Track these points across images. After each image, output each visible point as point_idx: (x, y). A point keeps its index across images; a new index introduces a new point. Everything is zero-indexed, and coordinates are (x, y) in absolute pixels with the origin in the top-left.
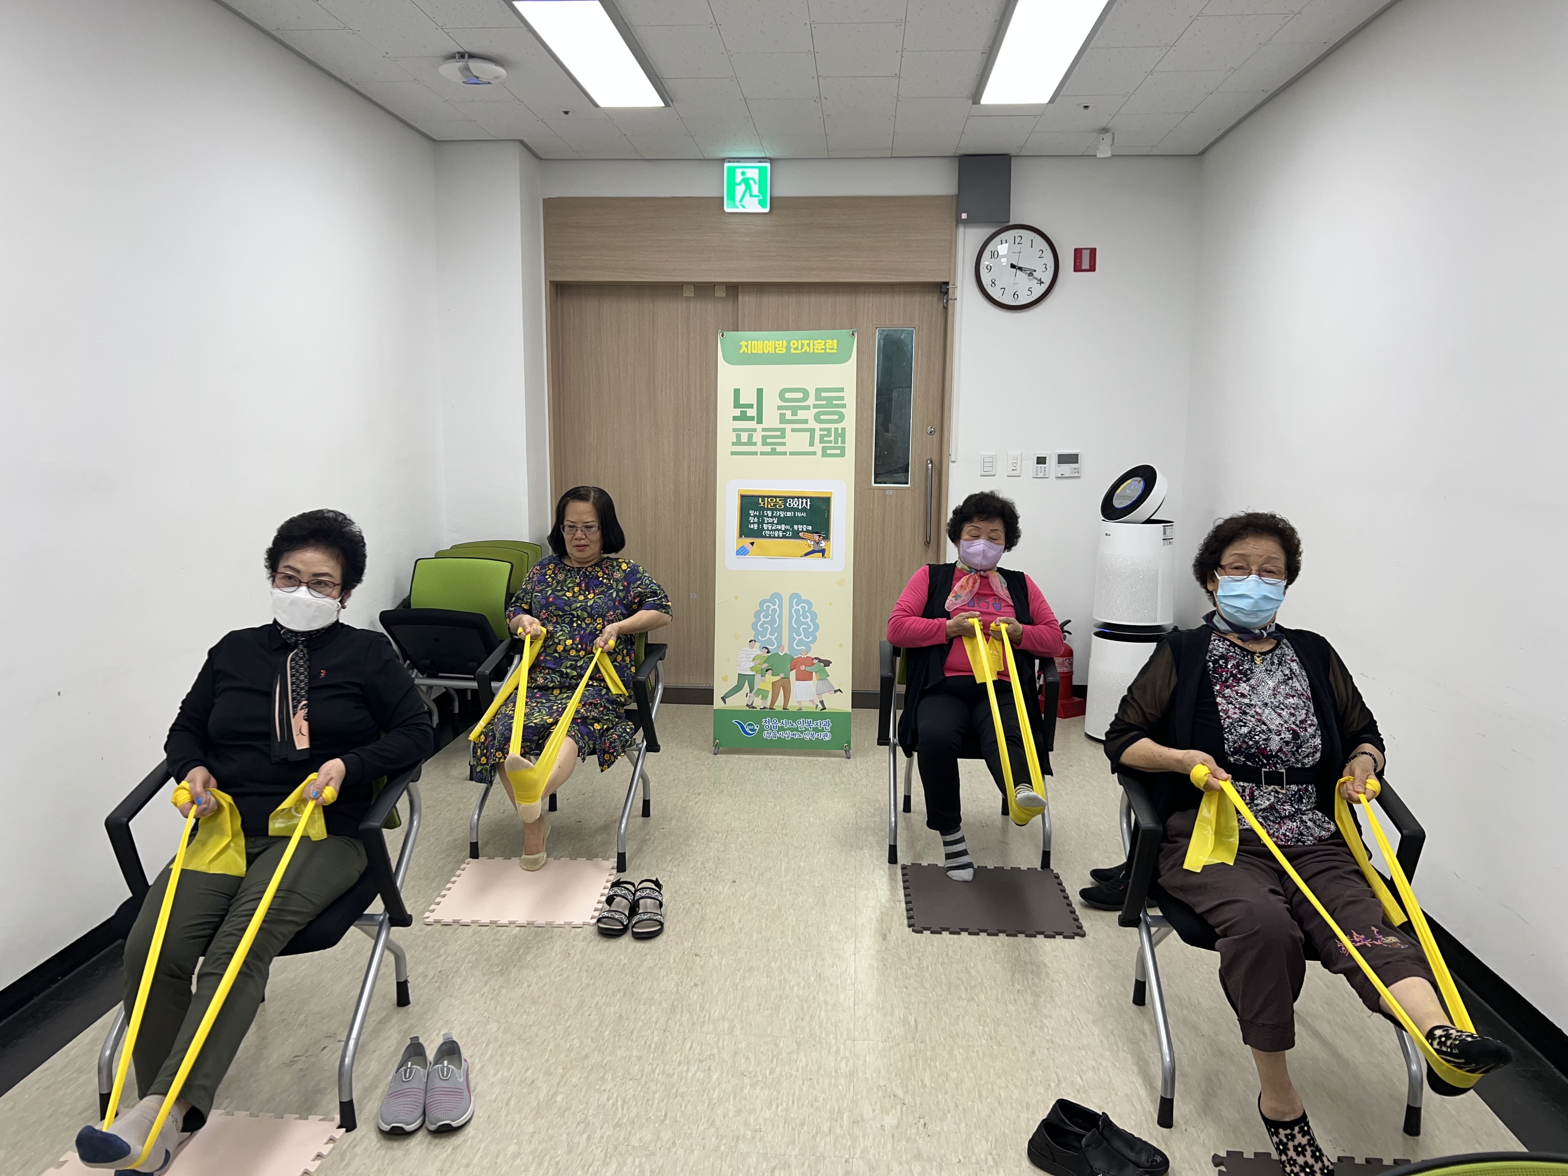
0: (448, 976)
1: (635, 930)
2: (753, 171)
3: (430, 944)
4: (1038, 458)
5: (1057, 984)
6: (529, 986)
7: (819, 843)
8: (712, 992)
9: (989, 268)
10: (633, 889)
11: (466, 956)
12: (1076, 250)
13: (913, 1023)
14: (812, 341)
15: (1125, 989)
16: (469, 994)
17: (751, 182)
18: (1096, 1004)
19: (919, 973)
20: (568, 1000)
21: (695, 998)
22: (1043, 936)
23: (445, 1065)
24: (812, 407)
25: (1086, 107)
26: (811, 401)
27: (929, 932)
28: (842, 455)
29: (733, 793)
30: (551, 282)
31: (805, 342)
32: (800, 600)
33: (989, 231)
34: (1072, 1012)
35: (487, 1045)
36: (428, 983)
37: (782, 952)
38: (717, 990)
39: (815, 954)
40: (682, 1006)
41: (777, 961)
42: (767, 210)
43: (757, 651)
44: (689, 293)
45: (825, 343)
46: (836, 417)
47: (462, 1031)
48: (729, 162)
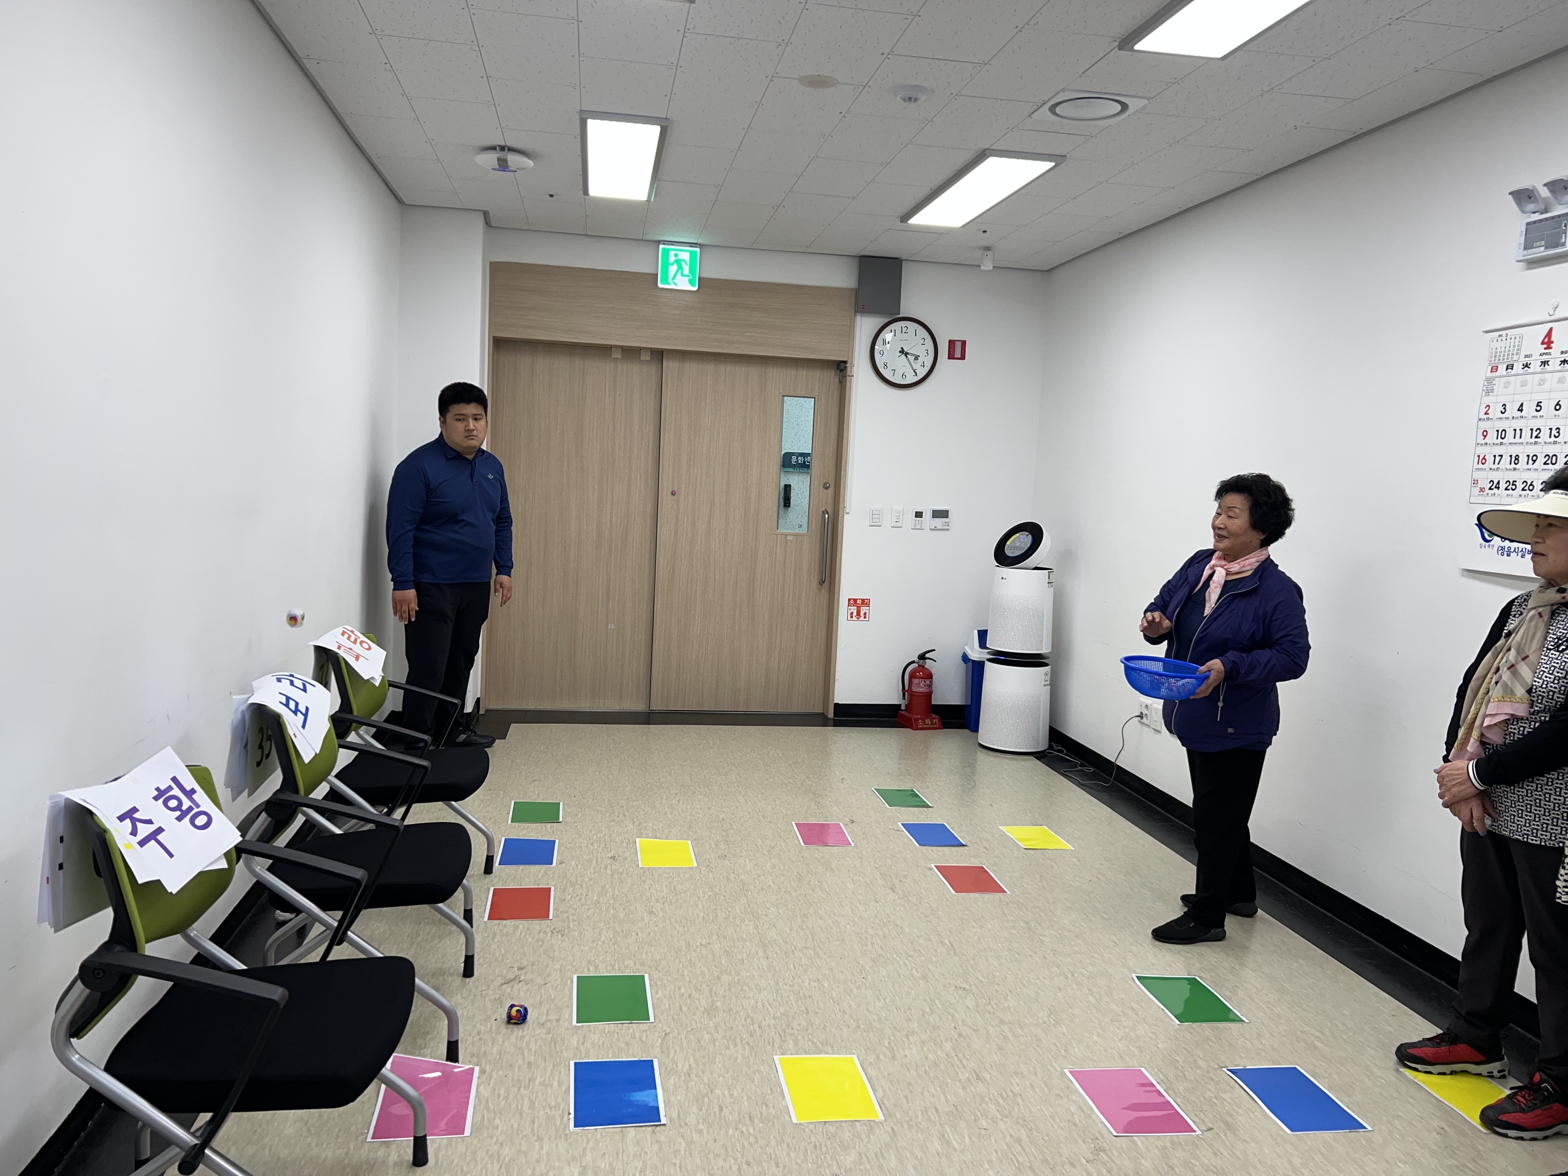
2: (684, 254)
4: (917, 512)
9: (882, 352)
12: (950, 341)
17: (683, 263)
25: (985, 232)
30: (494, 337)
33: (880, 322)
42: (695, 289)
44: (617, 354)
48: (664, 244)
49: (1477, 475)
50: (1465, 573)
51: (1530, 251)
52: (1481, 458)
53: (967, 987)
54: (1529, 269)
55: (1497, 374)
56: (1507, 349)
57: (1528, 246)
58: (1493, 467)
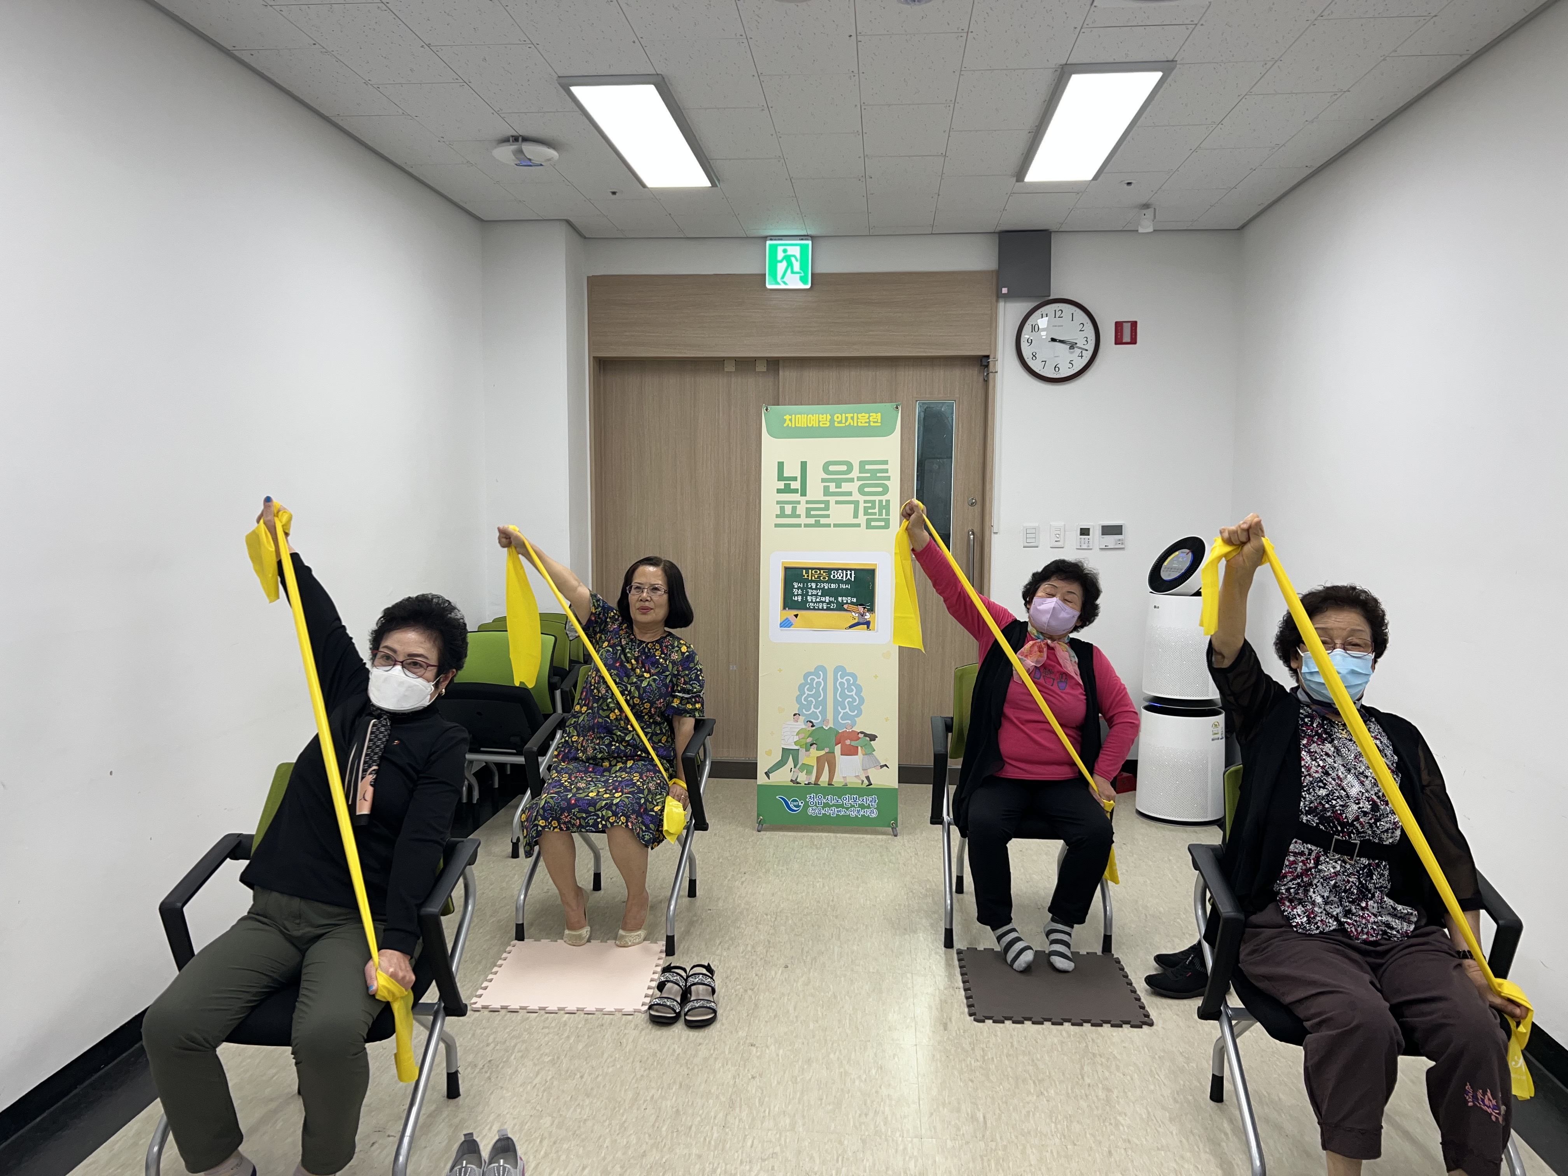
0: (498, 1066)
1: (688, 1018)
2: (794, 249)
3: (478, 1031)
4: (1081, 529)
5: (1128, 1077)
6: (582, 1077)
7: (871, 926)
8: (771, 1085)
9: (1030, 341)
10: (683, 974)
11: (515, 1046)
12: (1117, 323)
13: (981, 1119)
14: (855, 414)
15: (1201, 1084)
16: (521, 1085)
17: (793, 259)
18: (1171, 1100)
19: (984, 1066)
20: (623, 1093)
21: (754, 1091)
22: (1109, 1025)
23: (502, 1164)
24: (855, 480)
25: (1129, 184)
26: (855, 473)
27: (991, 1021)
28: (887, 526)
29: (780, 872)
30: (594, 357)
31: (849, 416)
32: (845, 674)
33: (1027, 306)
34: (1147, 1109)
35: (541, 1142)
36: (478, 1073)
37: (840, 1043)
38: (776, 1083)
39: (875, 1045)
40: (741, 1099)
41: (835, 1053)
42: (808, 286)
43: (801, 724)
44: (730, 368)
45: (869, 416)
46: (881, 489)
47: (515, 1125)
48: (771, 240)
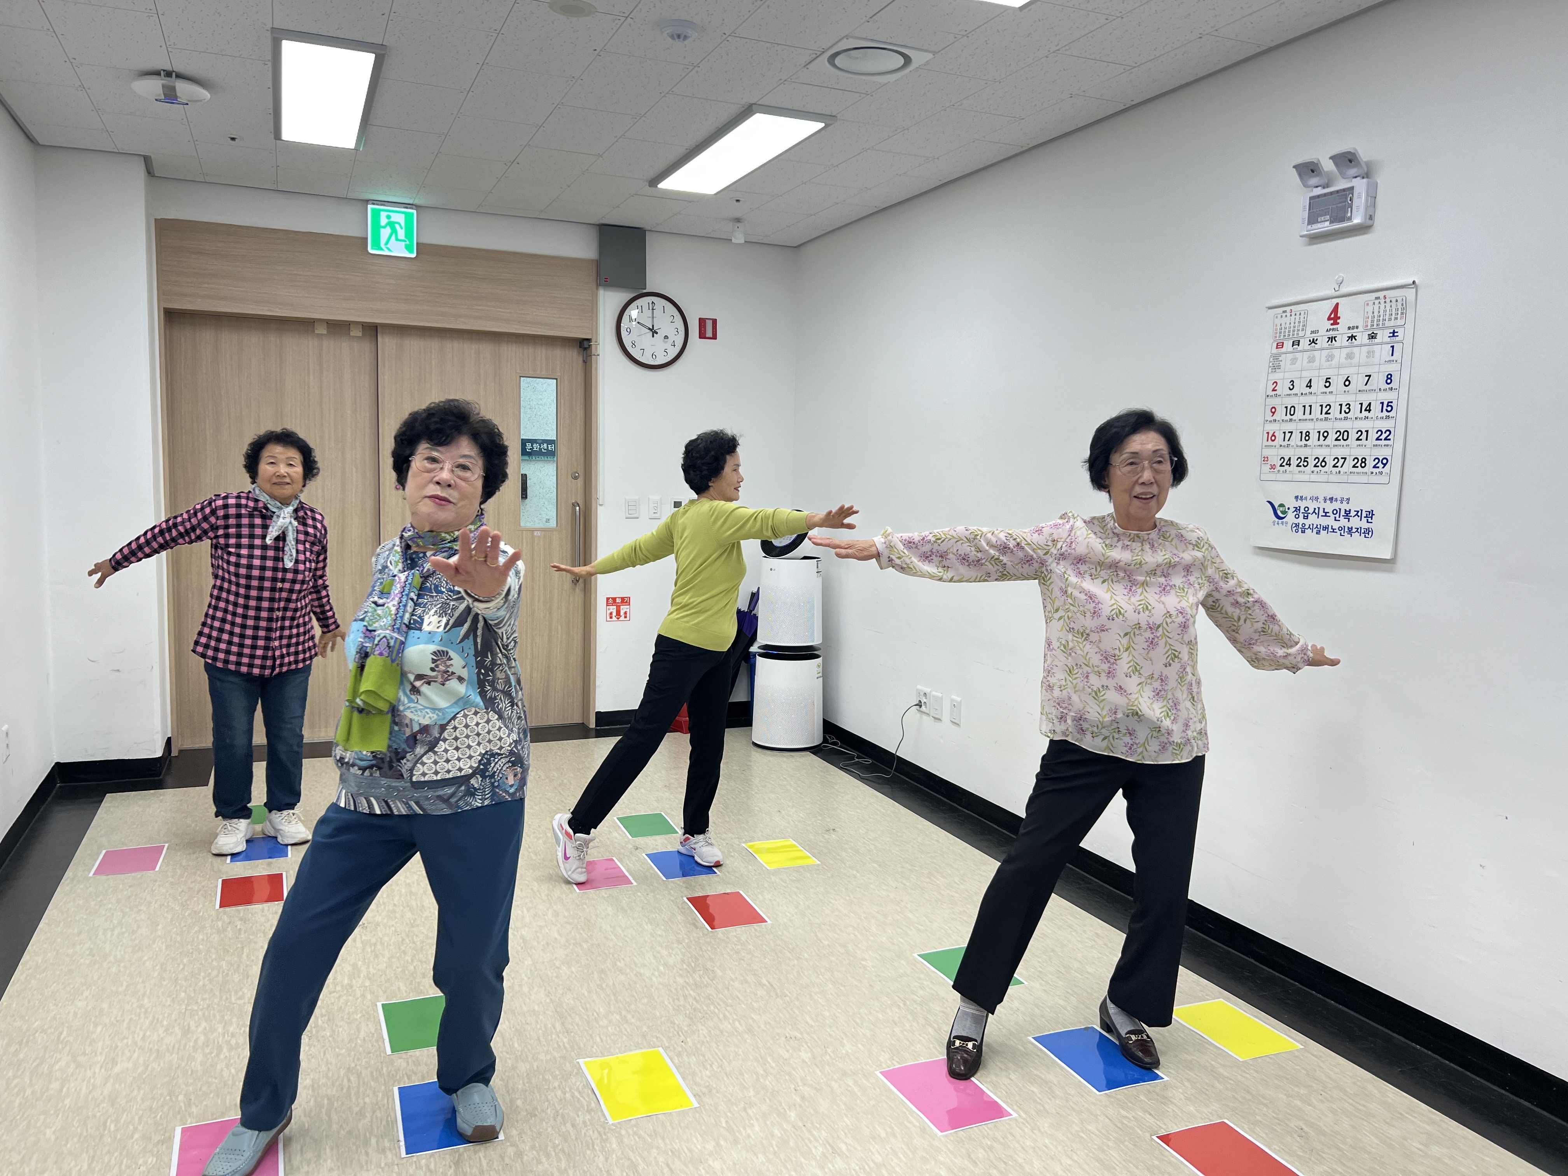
2: (399, 216)
9: (629, 331)
12: (701, 319)
17: (397, 226)
25: (738, 201)
30: (164, 308)
33: (626, 296)
42: (414, 255)
44: (321, 329)
48: (374, 204)
49: (1267, 452)
50: (1258, 551)
51: (1315, 226)
52: (1270, 435)
53: (799, 1036)
54: (1311, 244)
55: (1283, 350)
56: (1292, 325)
57: (1312, 220)
58: (1283, 443)
